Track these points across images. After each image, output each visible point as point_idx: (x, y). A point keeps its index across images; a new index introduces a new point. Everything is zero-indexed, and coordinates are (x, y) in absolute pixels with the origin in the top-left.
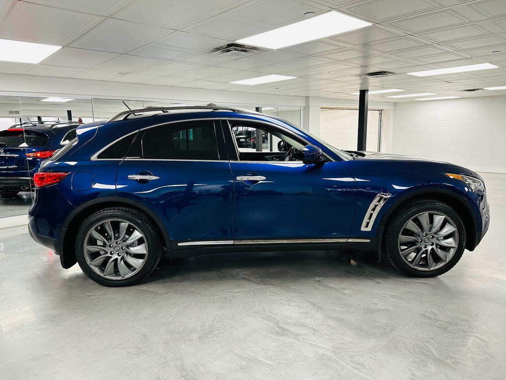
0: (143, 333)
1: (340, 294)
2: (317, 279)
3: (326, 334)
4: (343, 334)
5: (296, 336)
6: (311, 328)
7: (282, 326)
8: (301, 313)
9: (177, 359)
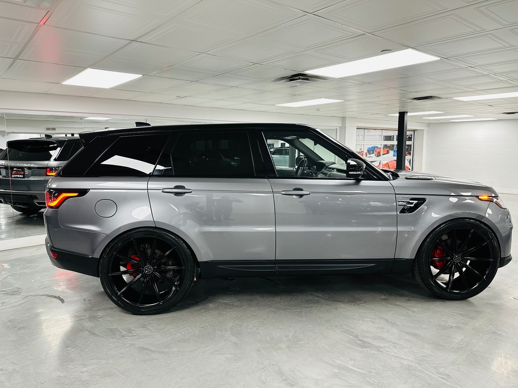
0: (233, 341)
1: (410, 312)
2: (383, 297)
3: (406, 348)
4: (422, 348)
5: (378, 349)
6: (390, 342)
7: (362, 339)
8: (377, 328)
9: (273, 365)
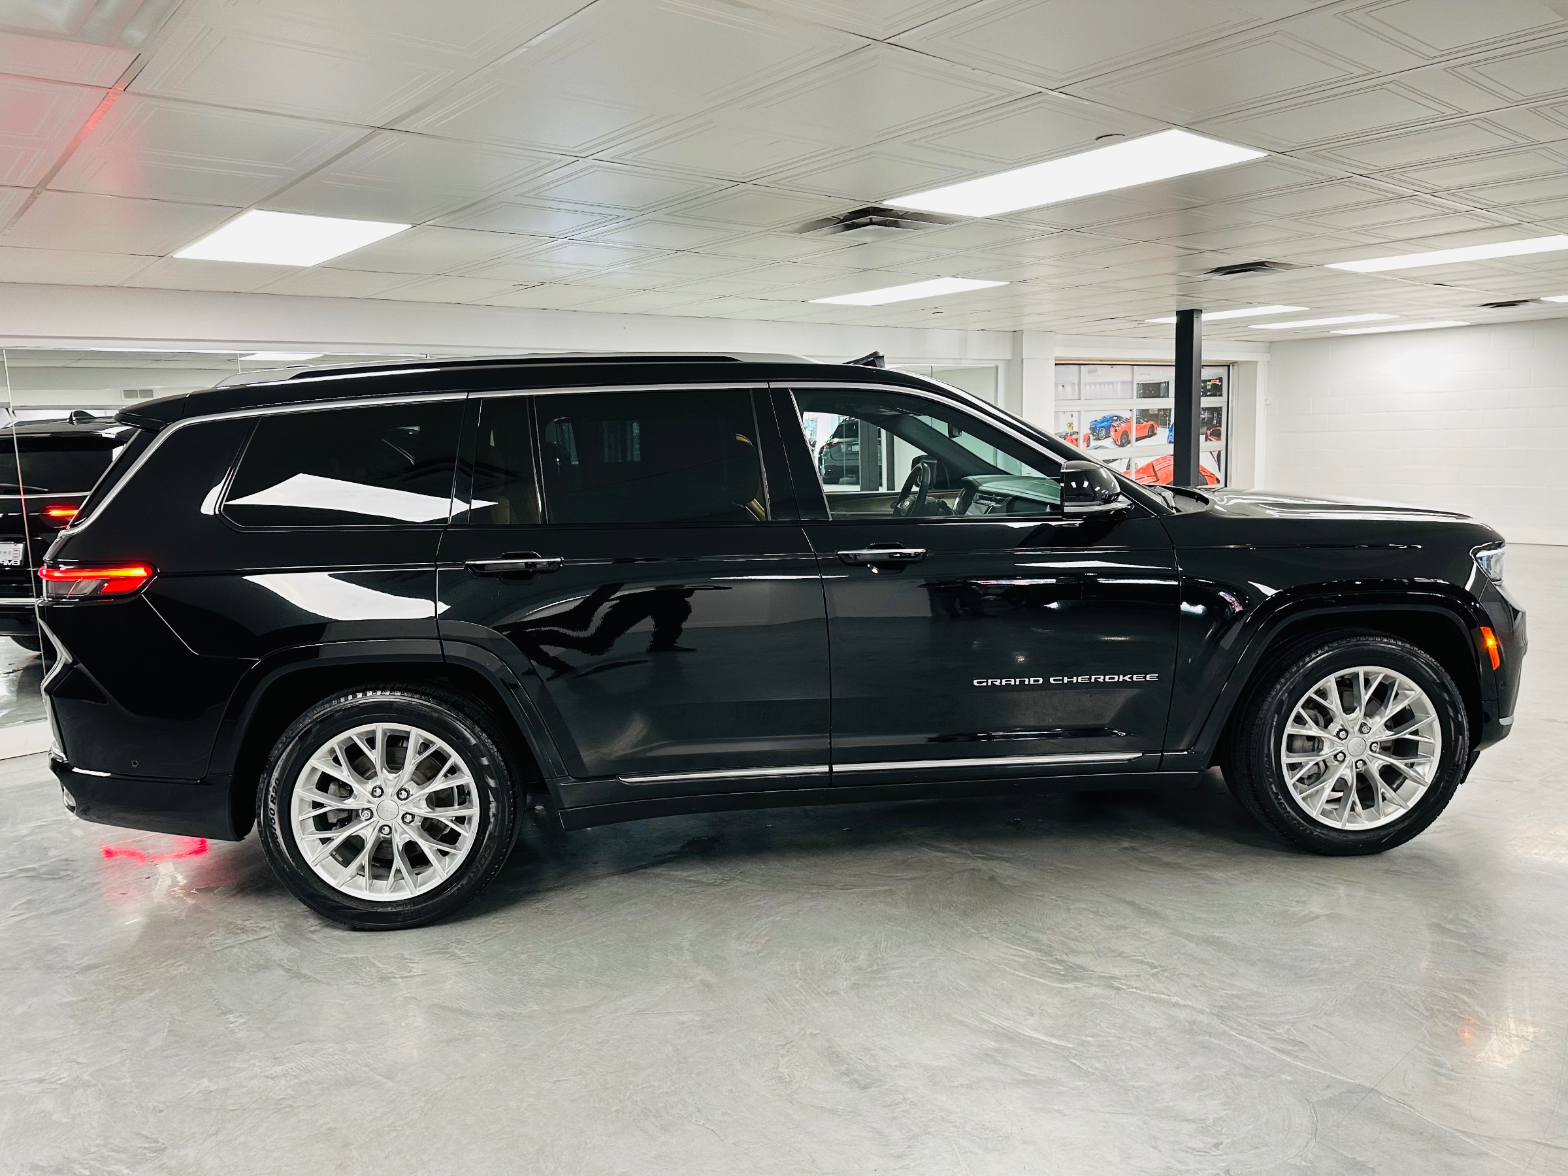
0: (700, 978)
1: (1201, 882)
3: (1188, 976)
4: (1233, 974)
5: (1108, 982)
6: (1142, 962)
9: (813, 1035)
